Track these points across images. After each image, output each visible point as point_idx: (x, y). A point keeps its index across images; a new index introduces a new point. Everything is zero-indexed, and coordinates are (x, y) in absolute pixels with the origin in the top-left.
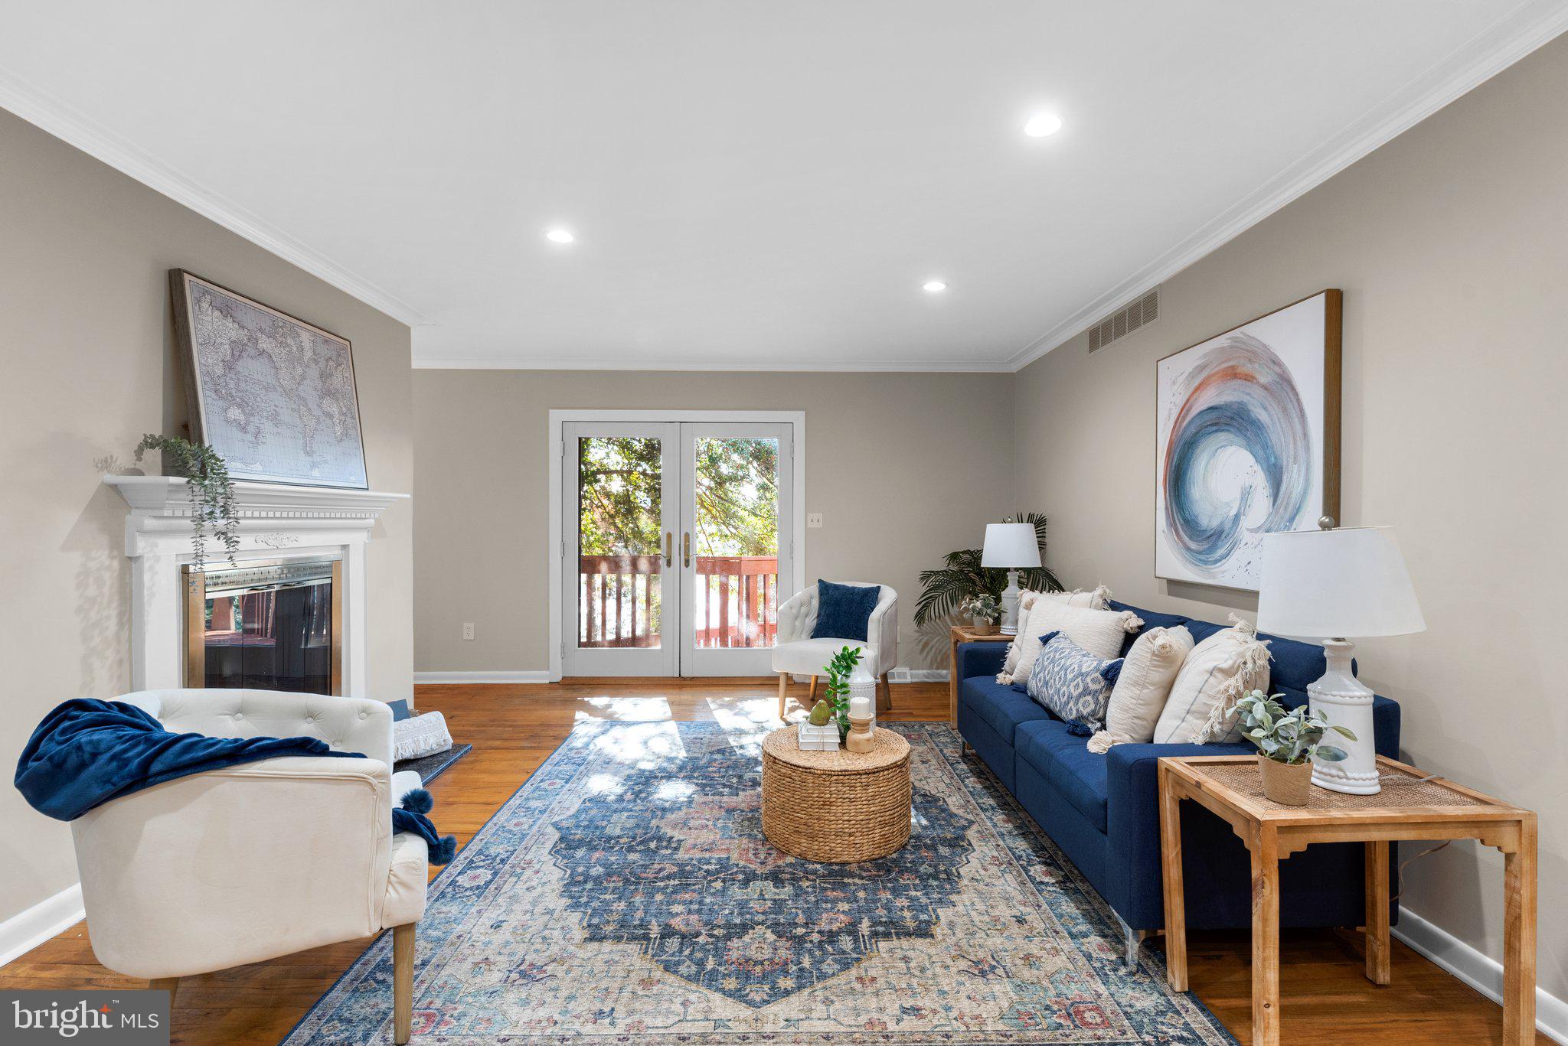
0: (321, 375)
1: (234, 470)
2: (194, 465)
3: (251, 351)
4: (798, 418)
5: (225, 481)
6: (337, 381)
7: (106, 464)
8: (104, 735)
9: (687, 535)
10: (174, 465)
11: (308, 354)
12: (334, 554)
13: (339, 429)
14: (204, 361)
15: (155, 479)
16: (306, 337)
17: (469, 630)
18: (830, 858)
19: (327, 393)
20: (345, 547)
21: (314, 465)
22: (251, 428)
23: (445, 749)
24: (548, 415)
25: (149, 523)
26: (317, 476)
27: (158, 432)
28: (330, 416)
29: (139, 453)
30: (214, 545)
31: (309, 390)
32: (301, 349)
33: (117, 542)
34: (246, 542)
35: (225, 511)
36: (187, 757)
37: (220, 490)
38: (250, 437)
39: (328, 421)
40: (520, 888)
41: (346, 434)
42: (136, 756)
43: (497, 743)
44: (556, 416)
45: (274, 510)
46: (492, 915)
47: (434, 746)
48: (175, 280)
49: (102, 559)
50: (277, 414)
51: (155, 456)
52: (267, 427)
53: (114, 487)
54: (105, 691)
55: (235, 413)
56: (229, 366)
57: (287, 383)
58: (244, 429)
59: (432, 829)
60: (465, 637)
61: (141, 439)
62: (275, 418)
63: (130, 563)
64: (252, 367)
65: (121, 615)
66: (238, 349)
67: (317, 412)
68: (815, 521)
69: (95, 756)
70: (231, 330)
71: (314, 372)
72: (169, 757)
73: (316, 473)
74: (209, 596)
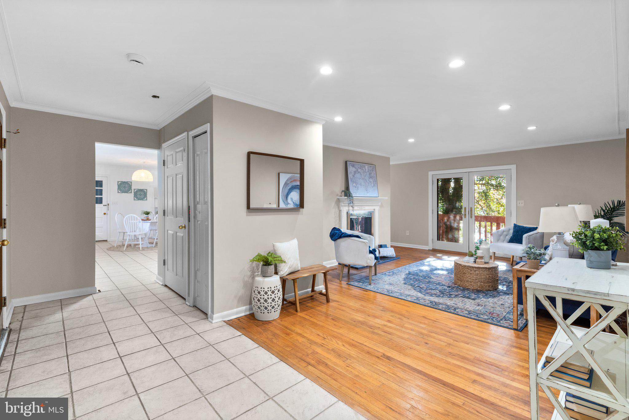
0: (369, 174)
1: (354, 195)
2: (348, 195)
3: (357, 172)
4: (513, 167)
5: (352, 197)
6: (372, 175)
7: (337, 195)
8: (337, 231)
9: (471, 208)
10: (346, 195)
11: (367, 170)
12: (373, 210)
13: (372, 184)
14: (350, 176)
15: (343, 197)
16: (366, 167)
17: (408, 234)
18: (465, 287)
19: (371, 177)
20: (374, 209)
21: (368, 193)
22: (357, 187)
23: (394, 256)
24: (428, 173)
25: (343, 204)
26: (368, 195)
27: (344, 189)
28: (371, 182)
29: (341, 193)
30: (351, 208)
31: (367, 178)
32: (366, 170)
33: (339, 208)
34: (356, 208)
35: (352, 202)
36: (345, 235)
37: (352, 199)
38: (357, 189)
39: (370, 183)
40: (397, 276)
41: (374, 185)
42: (340, 234)
43: (406, 258)
44: (430, 173)
45: (360, 202)
46: (390, 278)
47: (391, 255)
48: (346, 162)
49: (337, 210)
50: (361, 183)
51: (343, 193)
52: (359, 186)
53: (338, 199)
54: (337, 227)
55: (354, 184)
56: (353, 176)
57: (363, 177)
58: (356, 187)
59: (376, 255)
60: (407, 235)
61: (341, 191)
62: (361, 185)
63: (340, 211)
64: (358, 175)
65: (339, 219)
66: (355, 172)
67: (368, 182)
68: (521, 203)
69: (336, 234)
70: (354, 169)
71: (368, 174)
72: (343, 235)
73: (368, 194)
74: (351, 217)
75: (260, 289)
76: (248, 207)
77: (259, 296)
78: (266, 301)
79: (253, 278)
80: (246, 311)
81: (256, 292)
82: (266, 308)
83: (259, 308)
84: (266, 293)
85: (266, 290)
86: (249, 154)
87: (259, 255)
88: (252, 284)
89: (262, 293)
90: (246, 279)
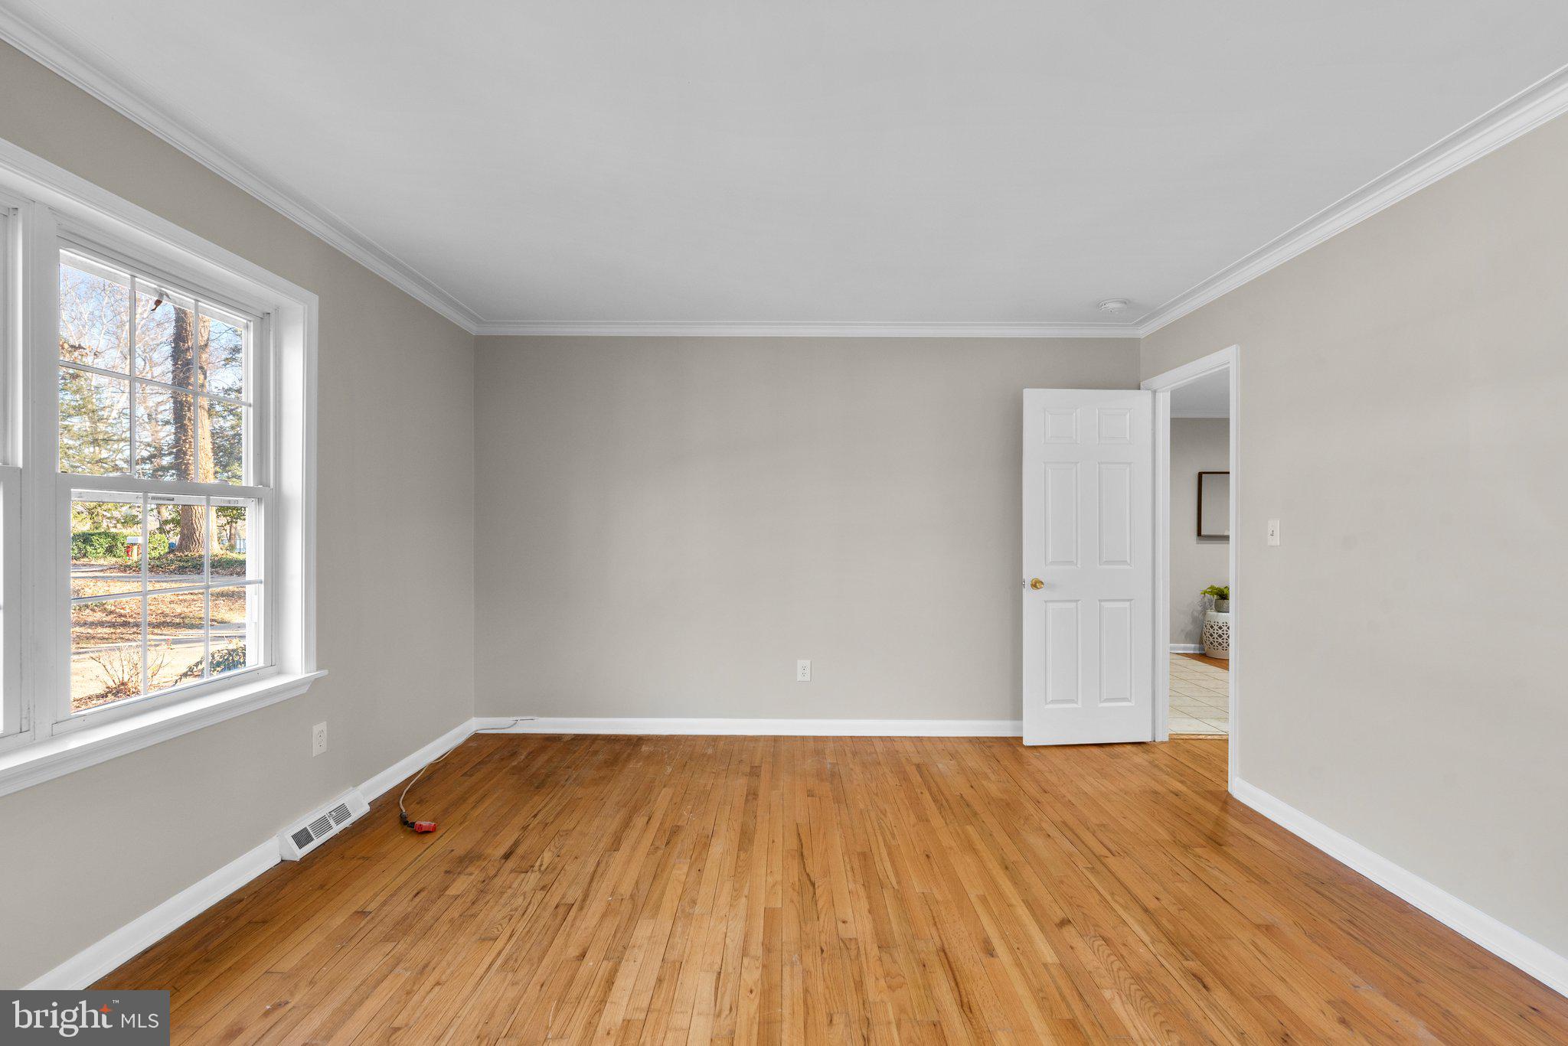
75: (1212, 624)
76: (1199, 533)
77: (1211, 631)
78: (1220, 636)
79: (1205, 614)
80: (1194, 649)
81: (1209, 627)
82: (1220, 644)
83: (1211, 643)
84: (1220, 628)
85: (1221, 624)
86: (1200, 475)
87: (1212, 587)
88: (1203, 621)
89: (1216, 627)
90: (1196, 614)
